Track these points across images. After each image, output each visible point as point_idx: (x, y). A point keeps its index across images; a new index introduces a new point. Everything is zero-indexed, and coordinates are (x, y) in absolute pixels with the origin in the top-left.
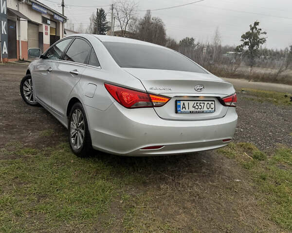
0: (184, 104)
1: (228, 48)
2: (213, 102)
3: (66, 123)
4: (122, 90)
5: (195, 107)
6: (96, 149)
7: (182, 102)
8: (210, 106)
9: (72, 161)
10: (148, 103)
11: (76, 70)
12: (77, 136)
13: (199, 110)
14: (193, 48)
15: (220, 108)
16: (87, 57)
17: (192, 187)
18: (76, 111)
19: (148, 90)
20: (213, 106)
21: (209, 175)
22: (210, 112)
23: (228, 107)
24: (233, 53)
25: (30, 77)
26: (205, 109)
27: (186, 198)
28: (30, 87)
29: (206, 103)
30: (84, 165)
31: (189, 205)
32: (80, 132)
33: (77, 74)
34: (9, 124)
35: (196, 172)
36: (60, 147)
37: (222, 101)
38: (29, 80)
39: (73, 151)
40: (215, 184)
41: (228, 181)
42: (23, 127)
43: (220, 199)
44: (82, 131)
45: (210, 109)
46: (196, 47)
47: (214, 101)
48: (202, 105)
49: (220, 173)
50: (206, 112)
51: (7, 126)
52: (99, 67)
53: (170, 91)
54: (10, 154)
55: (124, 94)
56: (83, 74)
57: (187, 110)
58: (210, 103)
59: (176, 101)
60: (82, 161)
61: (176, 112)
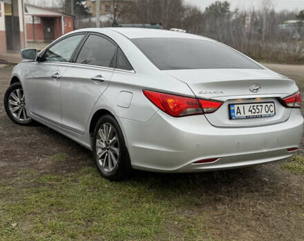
0: (238, 108)
1: (285, 14)
2: (273, 104)
3: (88, 143)
4: (166, 97)
5: (251, 111)
6: (137, 168)
7: (236, 106)
8: (269, 109)
9: (106, 186)
10: (197, 110)
11: (100, 76)
12: (107, 157)
13: (256, 114)
14: (228, 18)
15: (282, 111)
16: (113, 58)
17: (254, 206)
18: (104, 125)
19: (198, 95)
20: (272, 109)
21: (273, 194)
22: (270, 116)
23: (290, 109)
24: (294, 21)
25: (20, 87)
26: (264, 113)
27: (248, 217)
28: (18, 100)
29: (264, 105)
30: (121, 189)
31: (253, 223)
32: (112, 150)
33: (102, 81)
34: (7, 150)
35: (257, 191)
36: (84, 172)
37: (283, 102)
38: (18, 91)
39: (102, 175)
40: (281, 202)
41: (297, 199)
42: (27, 153)
43: (289, 217)
44: (115, 149)
45: (269, 113)
46: (234, 17)
47: (273, 102)
48: (260, 108)
49: (286, 191)
50: (265, 117)
51: (6, 152)
52: (133, 71)
53: (221, 94)
54: (31, 183)
55: (170, 101)
56: (111, 80)
57: (242, 115)
58: (269, 105)
59: (229, 106)
60: (118, 185)
61: (230, 118)
